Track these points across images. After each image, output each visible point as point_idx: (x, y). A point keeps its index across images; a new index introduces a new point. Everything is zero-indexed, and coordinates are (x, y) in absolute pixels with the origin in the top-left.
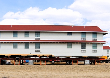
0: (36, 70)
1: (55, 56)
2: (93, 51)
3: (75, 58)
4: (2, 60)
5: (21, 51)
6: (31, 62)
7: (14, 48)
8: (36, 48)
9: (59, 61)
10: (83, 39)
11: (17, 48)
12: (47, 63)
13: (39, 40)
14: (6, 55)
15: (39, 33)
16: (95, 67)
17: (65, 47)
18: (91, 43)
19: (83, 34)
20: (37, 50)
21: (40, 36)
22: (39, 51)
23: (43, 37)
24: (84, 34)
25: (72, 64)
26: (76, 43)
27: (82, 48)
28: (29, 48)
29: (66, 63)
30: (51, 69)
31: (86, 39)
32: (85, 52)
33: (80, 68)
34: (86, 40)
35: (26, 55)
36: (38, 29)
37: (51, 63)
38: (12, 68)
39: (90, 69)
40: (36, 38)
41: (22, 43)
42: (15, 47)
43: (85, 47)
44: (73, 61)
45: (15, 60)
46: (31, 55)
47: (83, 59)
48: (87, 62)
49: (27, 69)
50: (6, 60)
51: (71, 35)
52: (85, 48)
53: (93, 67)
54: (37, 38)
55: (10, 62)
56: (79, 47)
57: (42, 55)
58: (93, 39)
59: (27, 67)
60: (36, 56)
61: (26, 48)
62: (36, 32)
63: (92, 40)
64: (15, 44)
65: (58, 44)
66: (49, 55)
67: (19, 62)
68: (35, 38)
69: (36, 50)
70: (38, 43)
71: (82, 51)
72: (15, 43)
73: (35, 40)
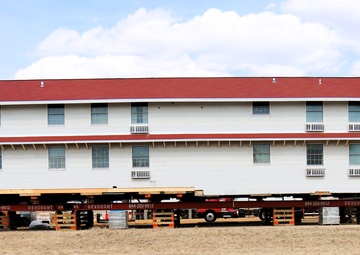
0: (128, 248)
1: (206, 193)
2: (351, 171)
3: (286, 199)
4: (12, 214)
5: (80, 176)
6: (117, 217)
7: (51, 167)
8: (135, 165)
9: (232, 211)
10: (314, 127)
11: (64, 166)
12: (182, 221)
13: (144, 136)
14: (22, 193)
15: (144, 108)
16: (354, 231)
17: (244, 158)
18: (343, 142)
19: (311, 108)
20: (139, 174)
21: (149, 120)
22: (145, 177)
23: (160, 123)
24: (316, 108)
25: (272, 224)
26: (286, 142)
27: (308, 163)
28: (107, 166)
29: (261, 218)
30: (187, 244)
31: (322, 127)
32: (319, 175)
33: (298, 239)
34: (326, 132)
35: (99, 192)
36: (142, 95)
37: (203, 220)
38: (44, 243)
39: (333, 241)
40: (136, 125)
41: (82, 146)
42: (57, 163)
43: (321, 157)
44: (275, 211)
45: (59, 212)
46: (115, 190)
47: (316, 204)
48: (332, 214)
49: (95, 244)
50: (33, 213)
51: (268, 112)
52: (321, 163)
53: (349, 232)
54: (138, 129)
55: (48, 219)
56: (298, 159)
57: (156, 191)
58: (351, 127)
59: (97, 239)
60: (136, 195)
61: (99, 167)
62: (133, 105)
63: (346, 131)
64: (56, 153)
65: (207, 149)
66: (184, 190)
67: (74, 220)
68: (132, 129)
69: (133, 173)
70: (141, 146)
71: (309, 172)
72: (56, 149)
73: (129, 133)
